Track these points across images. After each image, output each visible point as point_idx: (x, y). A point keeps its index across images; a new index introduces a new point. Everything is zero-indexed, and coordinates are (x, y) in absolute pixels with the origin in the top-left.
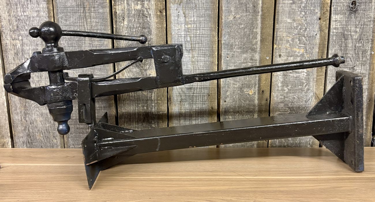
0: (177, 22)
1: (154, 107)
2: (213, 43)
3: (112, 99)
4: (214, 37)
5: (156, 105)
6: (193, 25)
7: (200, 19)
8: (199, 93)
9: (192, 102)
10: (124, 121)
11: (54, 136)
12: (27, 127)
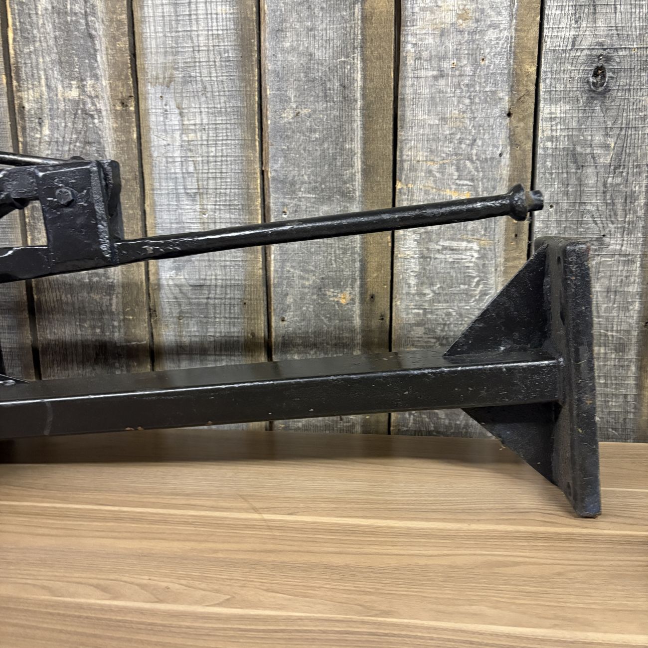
0: (164, 128)
1: (116, 330)
2: (248, 177)
3: (24, 310)
4: (250, 162)
5: (122, 324)
6: (199, 134)
7: (216, 120)
8: (221, 299)
10: (53, 361)
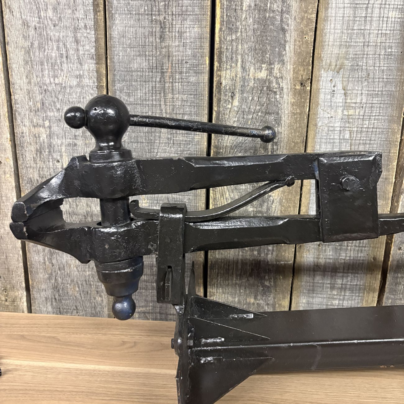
0: (330, 104)
1: (270, 253)
2: (391, 144)
4: (394, 133)
7: (372, 100)
9: (339, 248)
10: (218, 273)
11: (97, 292)
12: (54, 274)
